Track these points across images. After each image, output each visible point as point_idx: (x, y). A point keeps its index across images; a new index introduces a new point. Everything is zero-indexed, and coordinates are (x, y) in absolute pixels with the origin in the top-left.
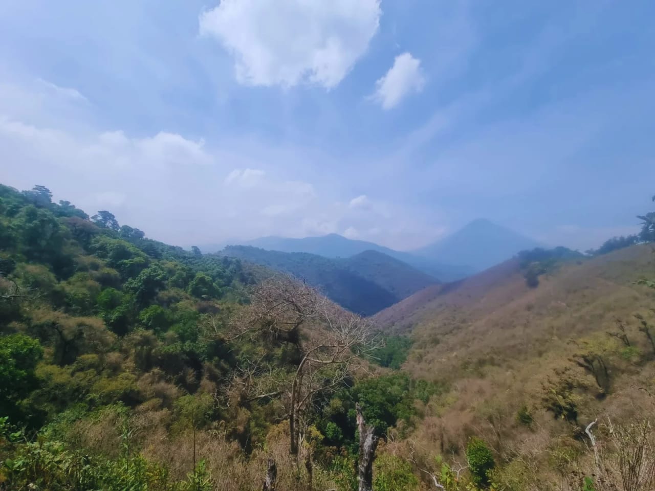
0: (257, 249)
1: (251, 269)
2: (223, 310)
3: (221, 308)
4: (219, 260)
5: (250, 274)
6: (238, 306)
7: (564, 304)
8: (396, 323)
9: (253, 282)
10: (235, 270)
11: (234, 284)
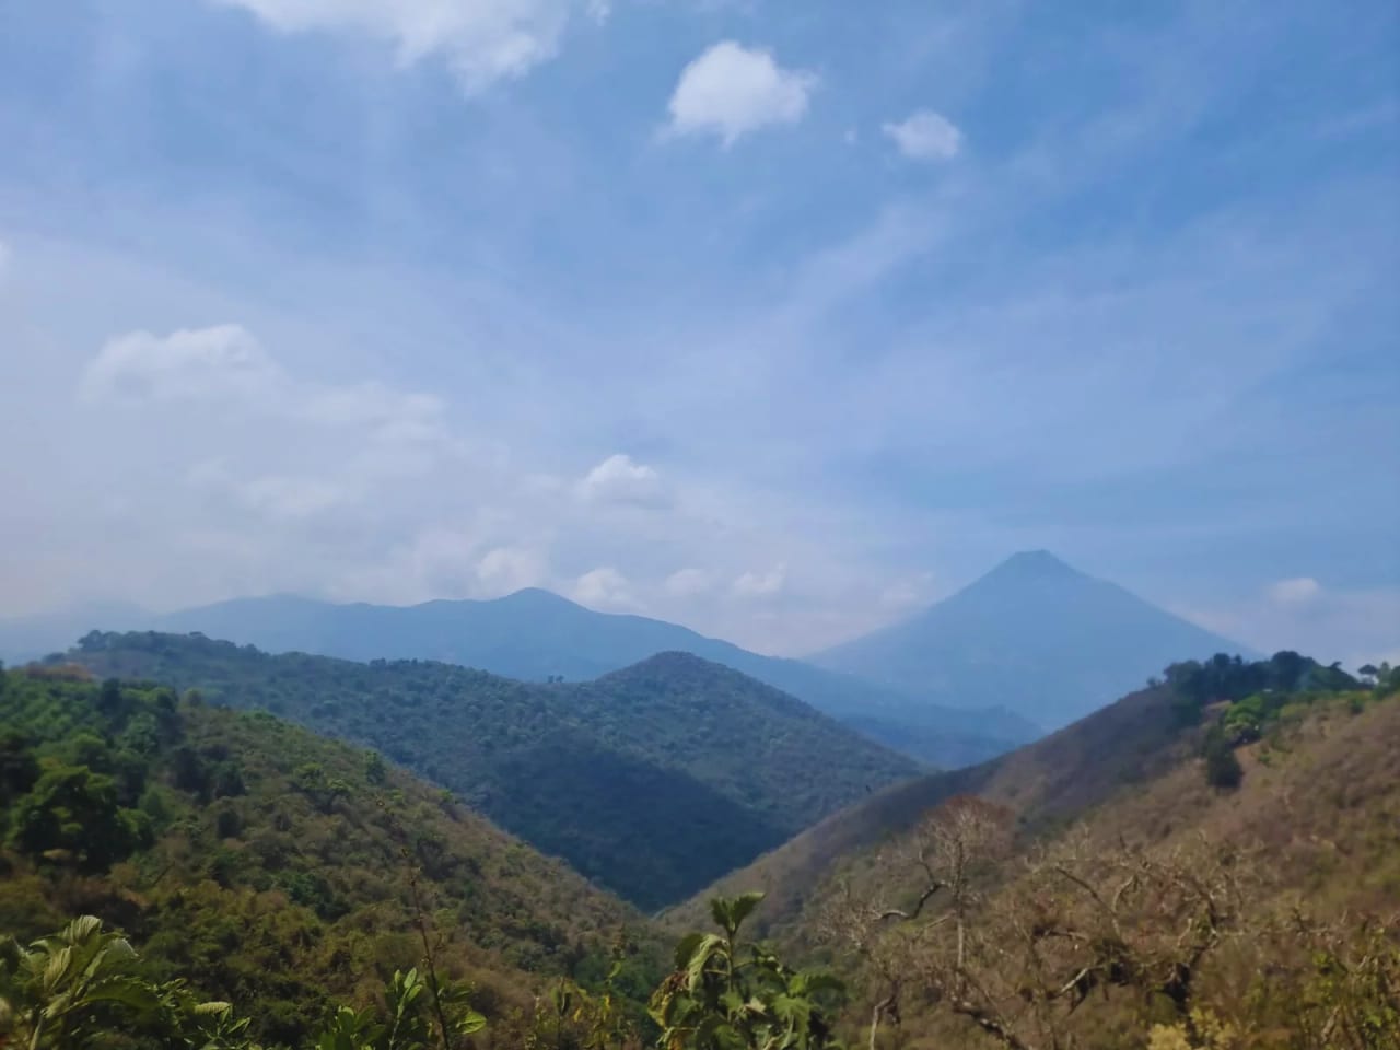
0: (226, 649)
1: (219, 734)
2: (154, 910)
3: (144, 904)
4: (80, 697)
5: (218, 754)
6: (212, 889)
7: (1330, 845)
8: (773, 928)
9: (234, 787)
10: (153, 737)
11: (156, 800)
